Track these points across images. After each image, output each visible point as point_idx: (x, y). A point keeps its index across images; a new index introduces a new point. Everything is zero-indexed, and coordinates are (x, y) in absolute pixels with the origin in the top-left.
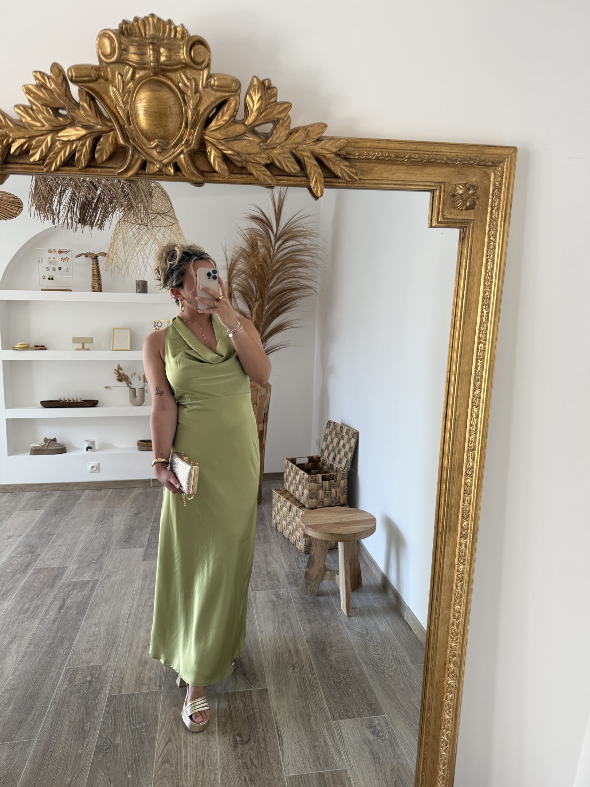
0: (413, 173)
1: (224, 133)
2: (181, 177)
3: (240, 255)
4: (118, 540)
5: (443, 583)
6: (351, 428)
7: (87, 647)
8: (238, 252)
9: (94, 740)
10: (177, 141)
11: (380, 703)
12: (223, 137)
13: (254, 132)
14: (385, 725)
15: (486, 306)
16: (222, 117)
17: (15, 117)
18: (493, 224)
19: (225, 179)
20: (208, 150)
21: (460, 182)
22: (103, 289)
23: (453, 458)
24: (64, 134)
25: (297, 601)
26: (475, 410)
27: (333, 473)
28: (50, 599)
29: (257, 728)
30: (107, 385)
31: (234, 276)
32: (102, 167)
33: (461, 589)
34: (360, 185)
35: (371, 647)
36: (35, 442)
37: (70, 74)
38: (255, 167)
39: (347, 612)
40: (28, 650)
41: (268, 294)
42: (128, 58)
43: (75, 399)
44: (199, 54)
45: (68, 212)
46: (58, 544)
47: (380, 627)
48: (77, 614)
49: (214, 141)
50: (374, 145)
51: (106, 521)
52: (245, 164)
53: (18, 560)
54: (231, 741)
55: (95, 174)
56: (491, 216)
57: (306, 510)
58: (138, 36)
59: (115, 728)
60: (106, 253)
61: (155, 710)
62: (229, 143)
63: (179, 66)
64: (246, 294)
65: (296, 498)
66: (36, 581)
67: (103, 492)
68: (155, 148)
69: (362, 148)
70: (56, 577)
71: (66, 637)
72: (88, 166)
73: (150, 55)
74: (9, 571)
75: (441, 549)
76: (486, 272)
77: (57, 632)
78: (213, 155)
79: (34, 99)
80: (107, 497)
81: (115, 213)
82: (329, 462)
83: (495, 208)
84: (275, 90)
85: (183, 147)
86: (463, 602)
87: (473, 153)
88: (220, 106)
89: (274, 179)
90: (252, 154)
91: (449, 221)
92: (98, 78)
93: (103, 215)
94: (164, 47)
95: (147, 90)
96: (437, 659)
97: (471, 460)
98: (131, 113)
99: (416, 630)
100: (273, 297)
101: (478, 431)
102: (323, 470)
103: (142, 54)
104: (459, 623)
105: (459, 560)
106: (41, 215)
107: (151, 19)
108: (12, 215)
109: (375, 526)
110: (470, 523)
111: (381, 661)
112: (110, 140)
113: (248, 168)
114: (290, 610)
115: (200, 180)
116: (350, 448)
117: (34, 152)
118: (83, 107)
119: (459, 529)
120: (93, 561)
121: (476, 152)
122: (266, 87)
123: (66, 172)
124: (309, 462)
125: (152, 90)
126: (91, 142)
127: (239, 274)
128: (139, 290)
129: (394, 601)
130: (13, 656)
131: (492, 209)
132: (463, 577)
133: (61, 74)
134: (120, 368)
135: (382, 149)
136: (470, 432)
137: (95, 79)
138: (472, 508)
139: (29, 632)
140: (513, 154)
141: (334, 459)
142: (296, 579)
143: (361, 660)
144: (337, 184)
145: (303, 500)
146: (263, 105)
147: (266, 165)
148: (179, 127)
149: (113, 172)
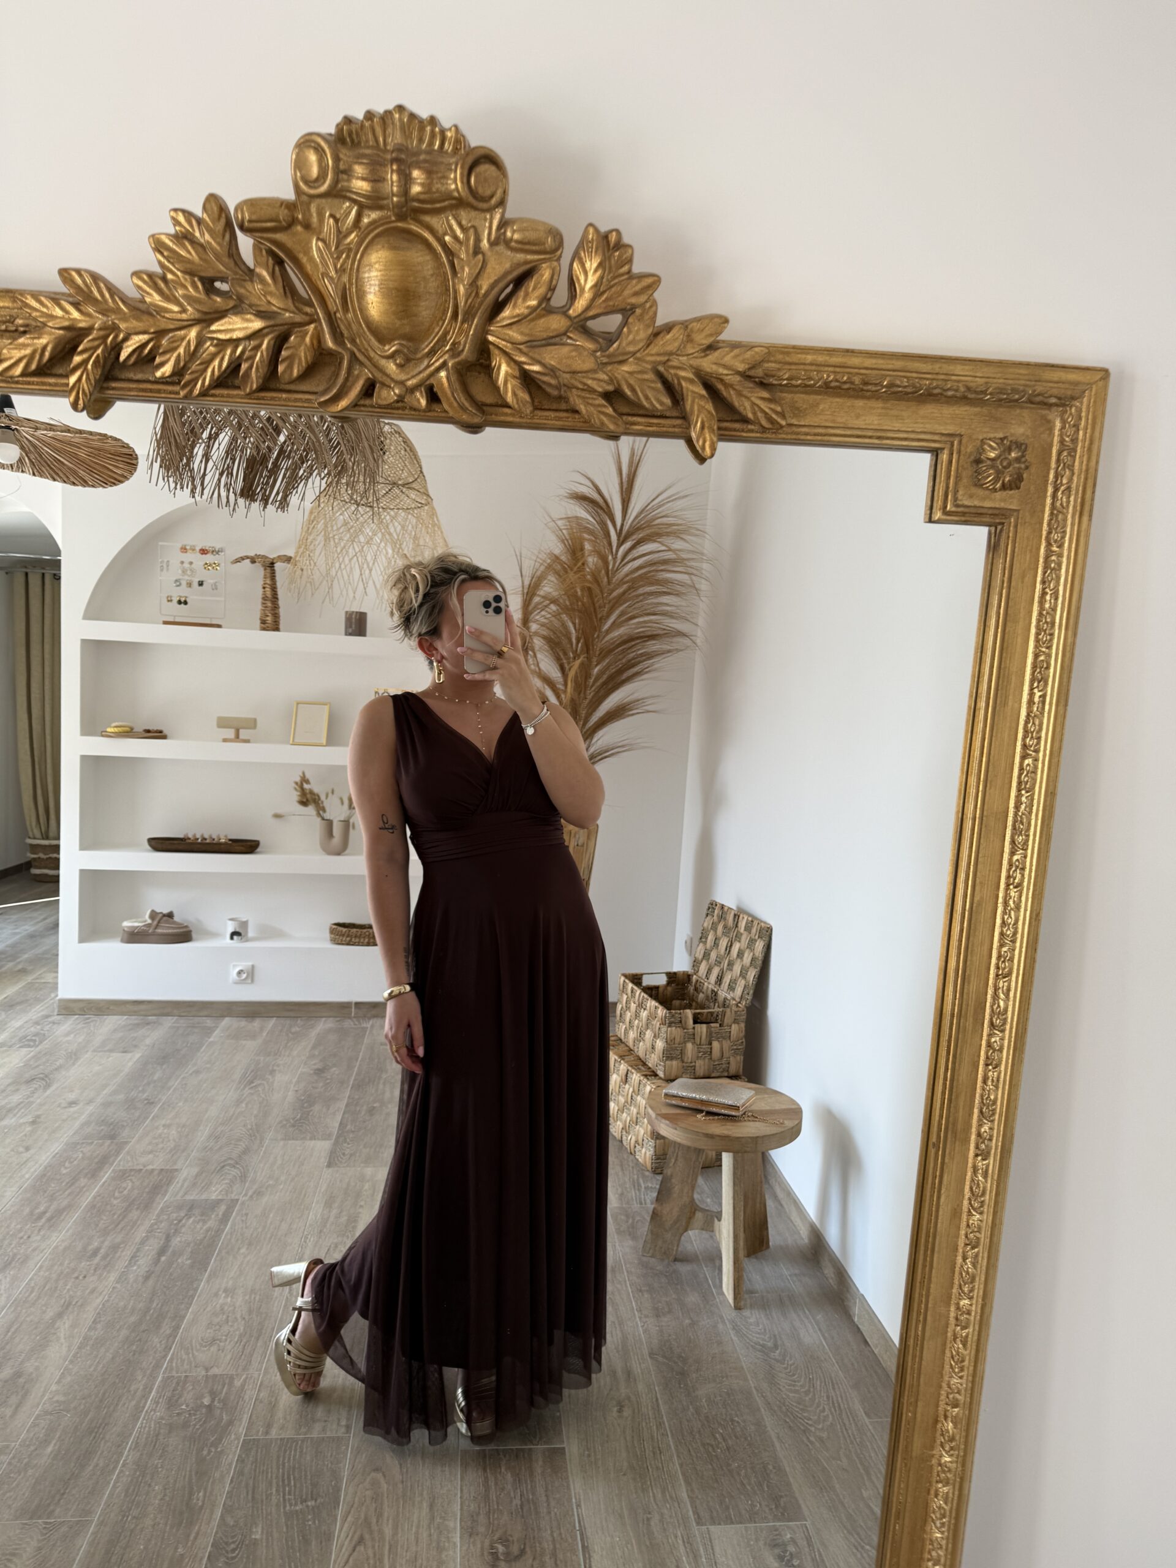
0: (897, 416)
1: (527, 331)
2: (441, 415)
3: (549, 567)
4: (281, 1122)
5: (936, 1249)
6: (757, 919)
7: (207, 1335)
8: (544, 561)
9: (209, 1529)
10: (435, 344)
11: (797, 1495)
12: (526, 339)
13: (586, 332)
14: (805, 1543)
15: (1039, 682)
16: (525, 300)
17: (132, 293)
18: (1057, 520)
19: (524, 420)
20: (494, 364)
21: (992, 435)
22: (281, 626)
23: (965, 991)
24: (222, 328)
25: (633, 1270)
26: (1013, 893)
27: (716, 1009)
28: (140, 1233)
29: (539, 1529)
30: (279, 811)
31: (535, 608)
32: (289, 391)
33: (974, 1265)
34: (789, 437)
35: (784, 1375)
36: (131, 918)
37: (240, 216)
38: (583, 398)
39: (735, 1298)
40: (92, 1334)
41: (599, 645)
42: (349, 187)
43: (214, 836)
44: (486, 180)
45: (221, 474)
46: (163, 1122)
47: (802, 1336)
48: (192, 1266)
49: (506, 346)
50: (821, 359)
51: (259, 1082)
52: (565, 391)
53: (85, 1150)
54: (486, 1553)
55: (277, 403)
56: (1053, 504)
57: (659, 1083)
58: (372, 147)
59: (253, 1507)
60: (291, 558)
61: (336, 1476)
62: (537, 350)
63: (446, 203)
64: (556, 645)
65: (638, 1056)
66: (117, 1194)
67: (257, 1023)
68: (392, 356)
69: (796, 364)
70: (157, 1189)
71: (168, 1311)
72: (263, 388)
73: (392, 182)
74: (64, 1172)
75: (934, 1177)
76: (1040, 614)
77: (151, 1301)
78: (503, 370)
79: (169, 261)
80: (265, 1034)
81: (310, 480)
82: (710, 984)
83: (1062, 489)
84: (630, 251)
86: (976, 1291)
87: (1019, 379)
88: (520, 281)
89: (620, 423)
90: (579, 372)
91: (967, 510)
92: (293, 222)
93: (288, 484)
94: (419, 168)
95: (383, 247)
96: (919, 1410)
97: (1002, 996)
98: (349, 289)
99: (876, 1347)
100: (611, 651)
101: (1019, 936)
102: (697, 1002)
103: (376, 179)
104: (967, 1336)
105: (970, 1203)
106: (171, 480)
107: (397, 116)
108: (116, 479)
109: (800, 1123)
110: (996, 1127)
111: (801, 1407)
112: (308, 339)
113: (571, 399)
114: (619, 1286)
115: (477, 420)
116: (753, 960)
117: (163, 359)
118: (260, 276)
119: (973, 1137)
120: (229, 1162)
121: (1026, 377)
122: (612, 245)
123: (222, 399)
124: (669, 983)
125: (393, 248)
126: (272, 342)
127: (545, 604)
128: (350, 630)
129: (832, 1280)
130: (62, 1344)
131: (1056, 490)
132: (978, 1238)
133: (223, 215)
134: (304, 780)
135: (835, 366)
136: (1000, 939)
137: (284, 223)
138: (1000, 1096)
139: (97, 1298)
140: (1101, 383)
141: (719, 980)
142: (633, 1223)
143: (760, 1402)
144: (745, 434)
145: (653, 1060)
146: (604, 280)
147: (607, 396)
148: (441, 318)
149: (310, 400)
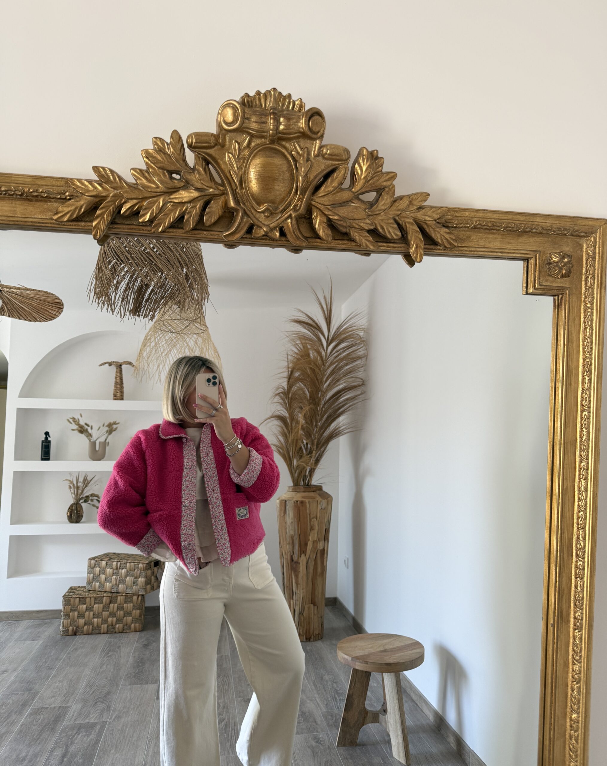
0: (508, 242)
1: (331, 199)
2: (284, 243)
4: (127, 675)
10: (286, 206)
12: (331, 203)
13: (360, 200)
15: (587, 372)
16: (331, 183)
17: (131, 179)
18: (589, 292)
19: (327, 244)
20: (313, 217)
21: (554, 251)
22: (125, 398)
24: (177, 197)
26: (583, 483)
28: (50, 745)
32: (207, 231)
34: (458, 252)
37: (189, 141)
38: (358, 233)
42: (249, 126)
44: (316, 124)
46: (59, 679)
48: (83, 762)
49: (321, 207)
50: (473, 214)
51: (112, 653)
52: (349, 230)
53: (14, 698)
55: (200, 236)
56: (586, 284)
58: (259, 107)
60: (131, 362)
62: (336, 209)
63: (296, 135)
68: (263, 212)
69: (460, 217)
70: (58, 719)
72: (194, 229)
73: (270, 124)
76: (585, 339)
78: (319, 218)
79: (152, 163)
83: (590, 276)
84: (382, 161)
85: (291, 212)
87: (567, 224)
88: (329, 175)
89: (375, 245)
90: (357, 220)
91: (545, 287)
92: (217, 144)
94: (284, 117)
95: (262, 156)
98: (244, 178)
103: (263, 123)
107: (272, 93)
110: (584, 612)
112: (220, 203)
113: (352, 233)
115: (304, 244)
117: (144, 212)
118: (198, 171)
120: (100, 700)
121: (570, 223)
122: (375, 157)
125: (266, 157)
126: (202, 204)
131: (587, 278)
133: (180, 141)
135: (479, 218)
137: (213, 145)
138: (586, 595)
140: (603, 226)
144: (437, 252)
146: (370, 174)
147: (369, 231)
148: (289, 192)
149: (218, 235)
